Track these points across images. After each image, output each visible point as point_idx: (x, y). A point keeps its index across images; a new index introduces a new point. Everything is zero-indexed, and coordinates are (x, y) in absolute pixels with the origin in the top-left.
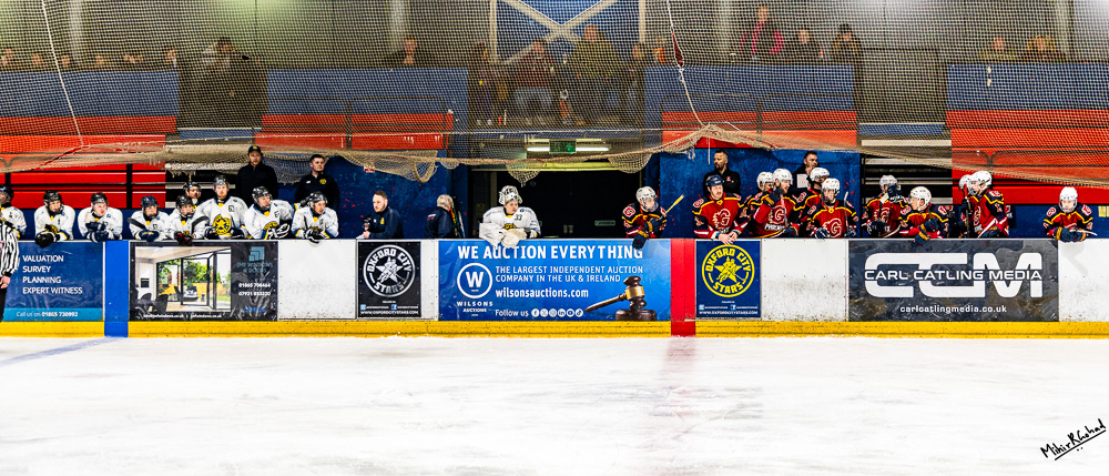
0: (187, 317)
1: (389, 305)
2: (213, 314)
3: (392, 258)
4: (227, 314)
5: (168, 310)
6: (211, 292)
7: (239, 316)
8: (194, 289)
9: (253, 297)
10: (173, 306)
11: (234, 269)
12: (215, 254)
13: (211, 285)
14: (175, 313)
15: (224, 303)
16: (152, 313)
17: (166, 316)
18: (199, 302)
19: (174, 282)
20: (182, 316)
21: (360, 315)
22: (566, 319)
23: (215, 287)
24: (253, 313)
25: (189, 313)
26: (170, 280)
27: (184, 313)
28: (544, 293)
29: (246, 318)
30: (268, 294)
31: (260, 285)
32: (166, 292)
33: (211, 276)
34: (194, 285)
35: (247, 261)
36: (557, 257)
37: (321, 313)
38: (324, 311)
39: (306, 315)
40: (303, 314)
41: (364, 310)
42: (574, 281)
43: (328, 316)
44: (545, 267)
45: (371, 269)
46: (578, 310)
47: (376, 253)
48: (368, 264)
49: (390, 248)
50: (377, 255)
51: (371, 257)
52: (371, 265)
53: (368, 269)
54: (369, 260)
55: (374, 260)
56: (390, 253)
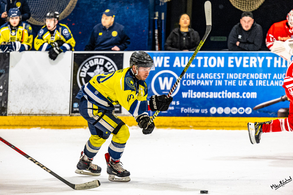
3: (100, 66)
21: (73, 111)
22: (238, 115)
28: (221, 95)
30: (1, 94)
36: (233, 66)
37: (42, 109)
38: (44, 108)
39: (30, 111)
40: (28, 110)
41: (76, 108)
42: (246, 85)
43: (47, 113)
44: (223, 74)
45: (83, 75)
46: (247, 109)
47: (88, 62)
48: (81, 71)
49: (99, 58)
50: (89, 64)
51: (84, 66)
52: (83, 72)
53: (81, 75)
54: (82, 68)
55: (86, 67)
56: (99, 62)
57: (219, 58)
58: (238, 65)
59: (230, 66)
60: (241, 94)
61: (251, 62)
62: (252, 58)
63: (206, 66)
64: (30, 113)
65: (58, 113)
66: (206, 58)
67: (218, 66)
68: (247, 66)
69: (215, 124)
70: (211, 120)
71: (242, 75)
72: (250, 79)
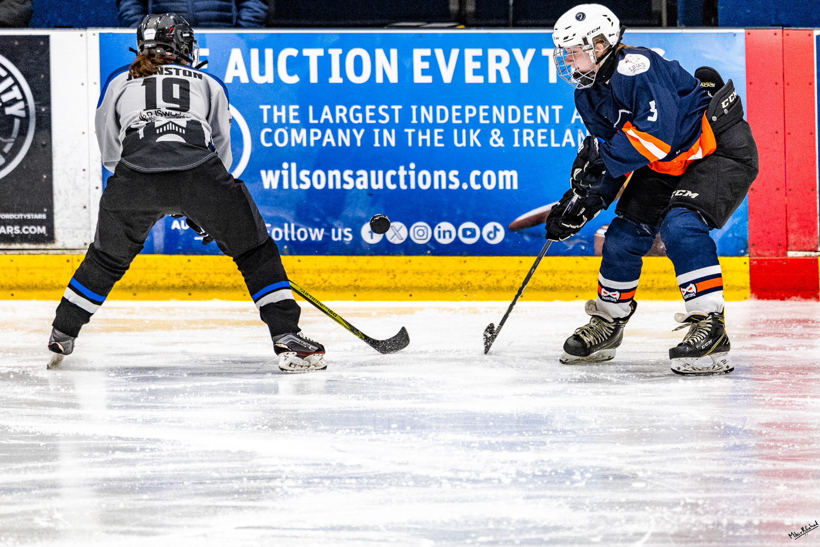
22: (456, 249)
28: (395, 179)
36: (428, 79)
42: (479, 145)
44: (397, 108)
46: (489, 227)
57: (380, 53)
58: (447, 75)
59: (419, 78)
60: (464, 178)
61: (492, 67)
62: (493, 53)
63: (336, 78)
66: (335, 53)
67: (379, 79)
68: (480, 79)
69: (383, 280)
70: (368, 267)
71: (462, 111)
72: (492, 126)
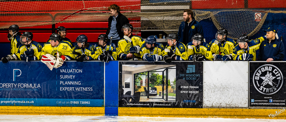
0: (151, 105)
1: (268, 99)
2: (166, 103)
3: (270, 72)
4: (174, 104)
5: (140, 101)
6: (165, 91)
7: (181, 105)
8: (156, 89)
9: (189, 94)
10: (143, 99)
11: (178, 78)
12: (167, 69)
13: (165, 87)
14: (144, 103)
15: (172, 98)
16: (131, 102)
17: (139, 104)
18: (158, 96)
19: (144, 84)
20: (148, 105)
21: (250, 105)
23: (167, 88)
24: (188, 103)
25: (152, 103)
26: (141, 83)
27: (149, 103)
29: (185, 106)
30: (197, 92)
31: (193, 87)
32: (139, 91)
33: (165, 82)
34: (155, 86)
35: (185, 73)
37: (228, 103)
38: (230, 103)
39: (219, 105)
40: (218, 104)
41: (253, 103)
43: (232, 106)
45: (257, 78)
47: (260, 69)
48: (255, 76)
49: (268, 66)
50: (261, 70)
51: (257, 72)
52: (257, 76)
53: (256, 79)
54: (256, 73)
55: (259, 73)
56: (268, 69)
64: (220, 106)
65: (240, 106)
